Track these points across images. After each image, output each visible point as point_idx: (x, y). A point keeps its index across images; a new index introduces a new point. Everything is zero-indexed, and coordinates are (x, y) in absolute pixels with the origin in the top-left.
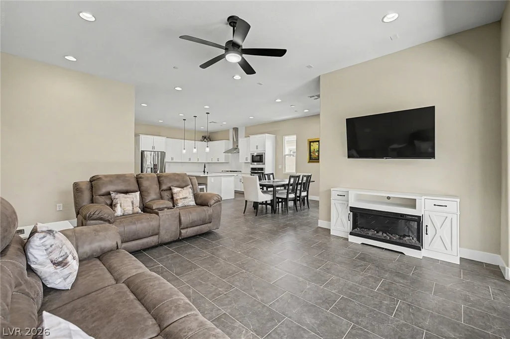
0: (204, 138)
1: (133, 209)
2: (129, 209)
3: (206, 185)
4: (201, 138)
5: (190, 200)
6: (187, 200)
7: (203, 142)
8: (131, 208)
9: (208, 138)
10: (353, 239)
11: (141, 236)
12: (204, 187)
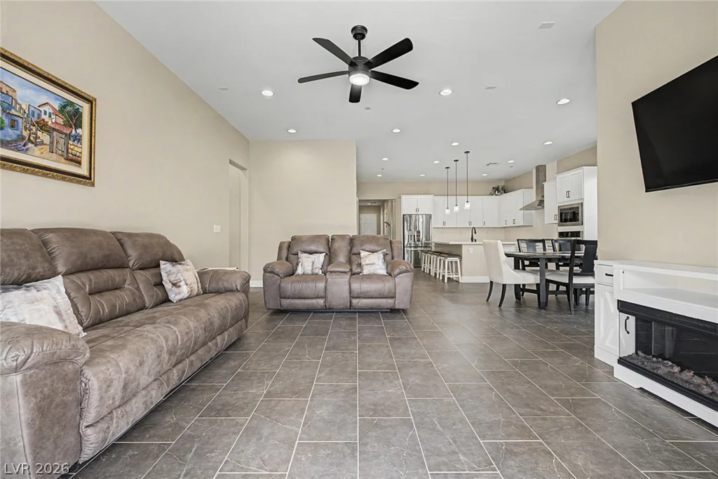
0: (497, 189)
1: (313, 269)
2: (308, 270)
3: (460, 256)
4: (490, 190)
5: (378, 267)
6: (373, 267)
7: (494, 196)
8: (310, 268)
9: (501, 189)
10: (623, 374)
11: (306, 296)
12: (457, 259)
